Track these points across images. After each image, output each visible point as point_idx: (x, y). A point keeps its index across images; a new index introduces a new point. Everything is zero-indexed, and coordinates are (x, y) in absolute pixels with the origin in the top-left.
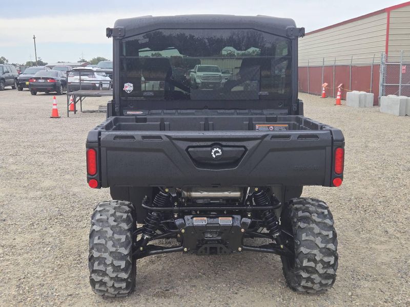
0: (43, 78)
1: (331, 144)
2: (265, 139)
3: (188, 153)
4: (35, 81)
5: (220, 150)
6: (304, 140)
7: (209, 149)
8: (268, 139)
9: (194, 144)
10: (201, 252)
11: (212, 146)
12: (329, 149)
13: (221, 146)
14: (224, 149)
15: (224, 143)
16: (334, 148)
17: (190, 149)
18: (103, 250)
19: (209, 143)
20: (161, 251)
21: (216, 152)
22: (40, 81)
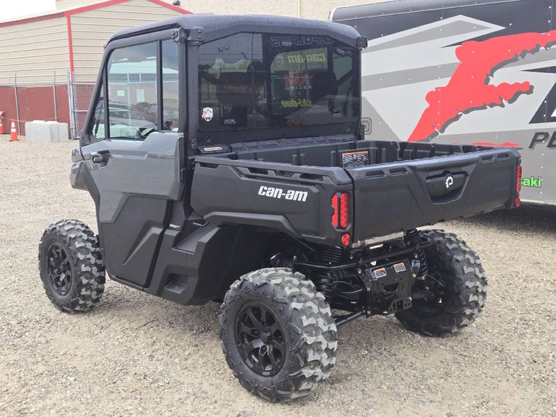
3: (426, 185)
5: (451, 179)
6: (502, 159)
8: (480, 161)
9: (431, 174)
10: (391, 310)
14: (454, 176)
17: (427, 181)
18: (314, 332)
19: (441, 172)
20: (344, 321)
21: (449, 181)
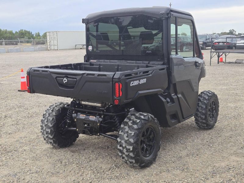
0: (222, 42)
1: (112, 80)
2: (84, 75)
3: (57, 80)
4: (217, 44)
5: (66, 80)
6: (101, 77)
7: (63, 78)
8: (85, 75)
9: (59, 76)
11: (64, 77)
12: (111, 83)
13: (67, 77)
14: (68, 79)
15: (69, 76)
16: (114, 82)
17: (58, 78)
19: (64, 76)
21: (65, 80)
22: (220, 44)
